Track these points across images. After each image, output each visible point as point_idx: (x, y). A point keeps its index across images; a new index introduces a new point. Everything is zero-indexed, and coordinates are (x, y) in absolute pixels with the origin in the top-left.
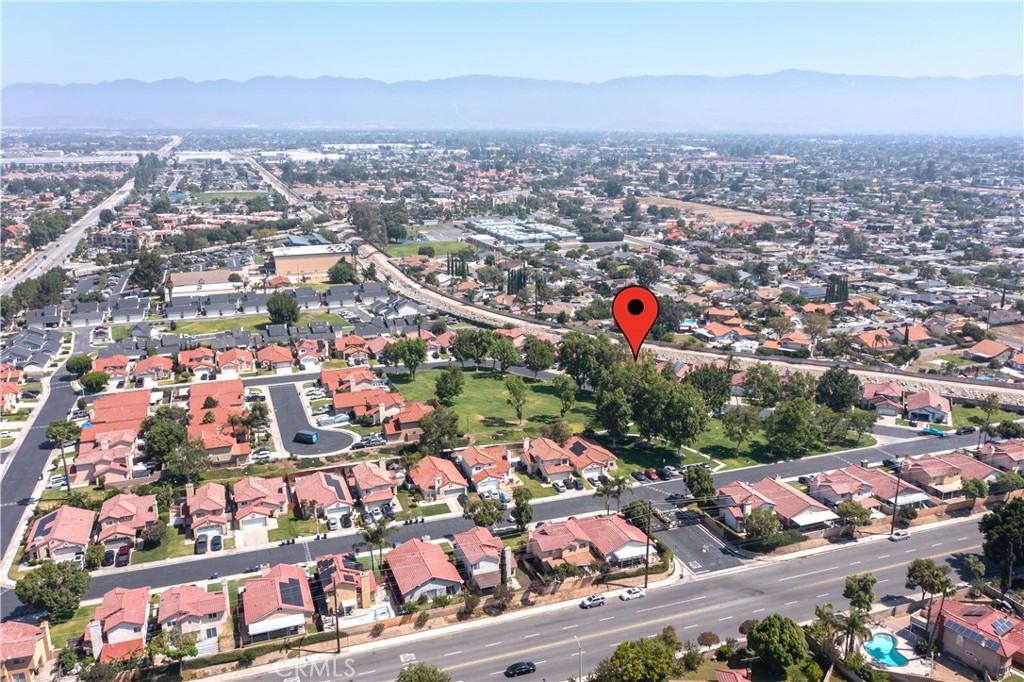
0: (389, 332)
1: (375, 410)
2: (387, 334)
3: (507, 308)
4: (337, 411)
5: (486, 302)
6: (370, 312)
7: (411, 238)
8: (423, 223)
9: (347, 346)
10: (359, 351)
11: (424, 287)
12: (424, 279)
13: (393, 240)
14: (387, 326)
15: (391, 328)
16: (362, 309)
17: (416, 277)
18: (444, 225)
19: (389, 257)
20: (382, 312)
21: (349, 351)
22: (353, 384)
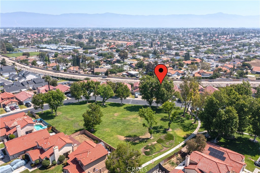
0: (26, 88)
1: (50, 152)
2: (25, 90)
3: (77, 72)
4: (11, 158)
5: (65, 70)
6: (9, 79)
7: (16, 51)
8: (18, 47)
9: (2, 99)
10: (12, 102)
11: (31, 67)
12: (30, 64)
13: (8, 52)
14: (23, 85)
15: (26, 86)
16: (4, 79)
17: (26, 63)
18: (27, 48)
19: (9, 57)
20: (17, 79)
21: (5, 102)
22: (19, 129)
